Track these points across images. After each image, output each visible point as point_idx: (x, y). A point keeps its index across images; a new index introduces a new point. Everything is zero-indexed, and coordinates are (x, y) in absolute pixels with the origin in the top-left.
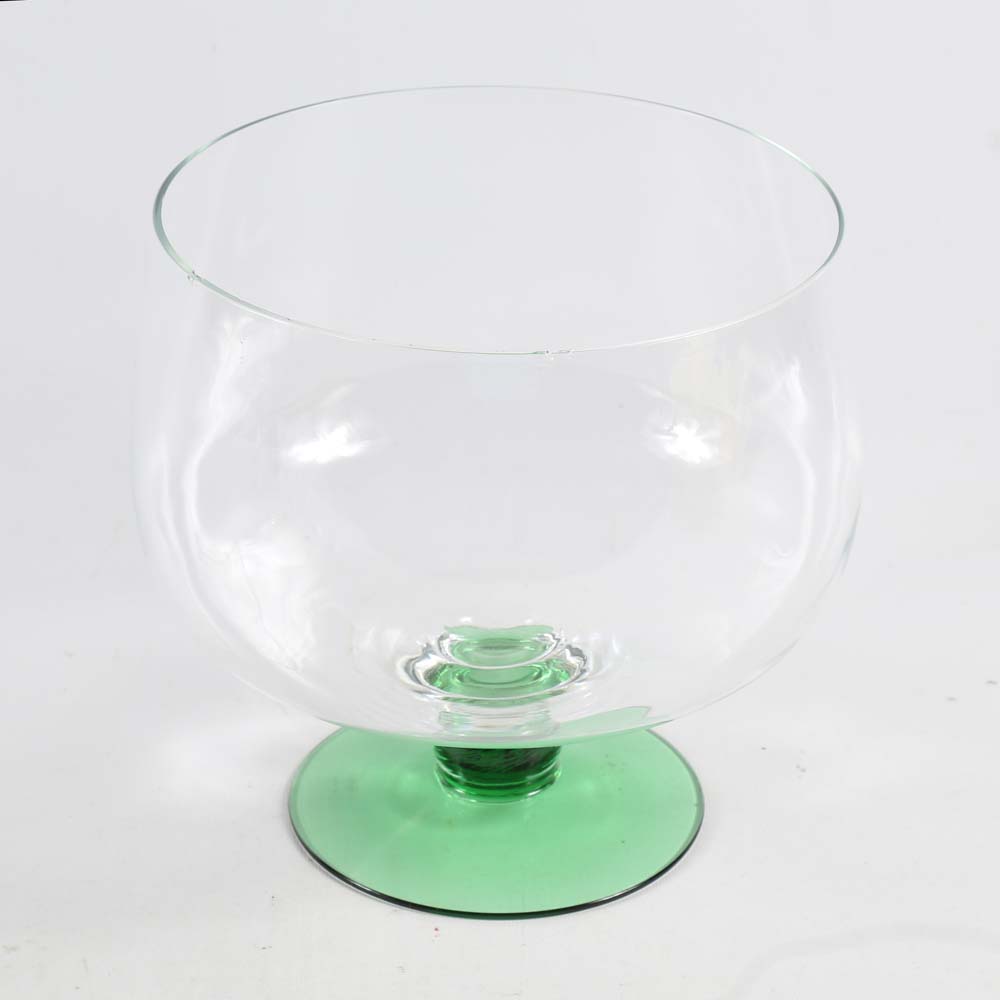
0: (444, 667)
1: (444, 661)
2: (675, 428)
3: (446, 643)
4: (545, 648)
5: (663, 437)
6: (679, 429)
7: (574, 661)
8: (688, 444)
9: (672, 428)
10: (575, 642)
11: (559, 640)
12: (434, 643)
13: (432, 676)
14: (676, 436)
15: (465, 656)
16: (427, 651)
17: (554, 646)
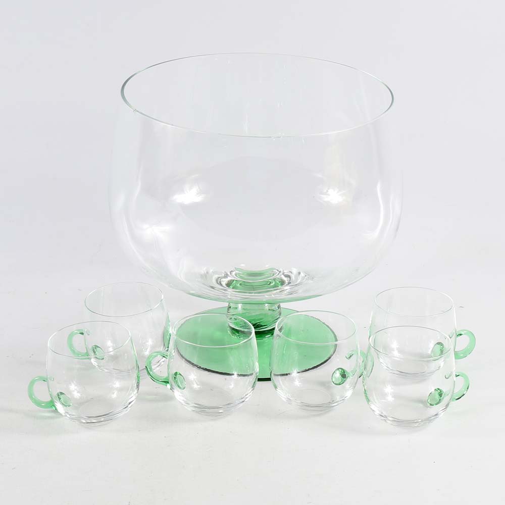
0: (234, 280)
1: (233, 279)
2: (329, 191)
3: (234, 273)
4: (274, 274)
5: (323, 196)
6: (331, 191)
7: (285, 279)
8: (334, 197)
9: (327, 191)
10: (286, 272)
11: (280, 272)
12: (229, 273)
13: (228, 285)
14: (329, 195)
15: (241, 277)
16: (226, 276)
17: (277, 274)
